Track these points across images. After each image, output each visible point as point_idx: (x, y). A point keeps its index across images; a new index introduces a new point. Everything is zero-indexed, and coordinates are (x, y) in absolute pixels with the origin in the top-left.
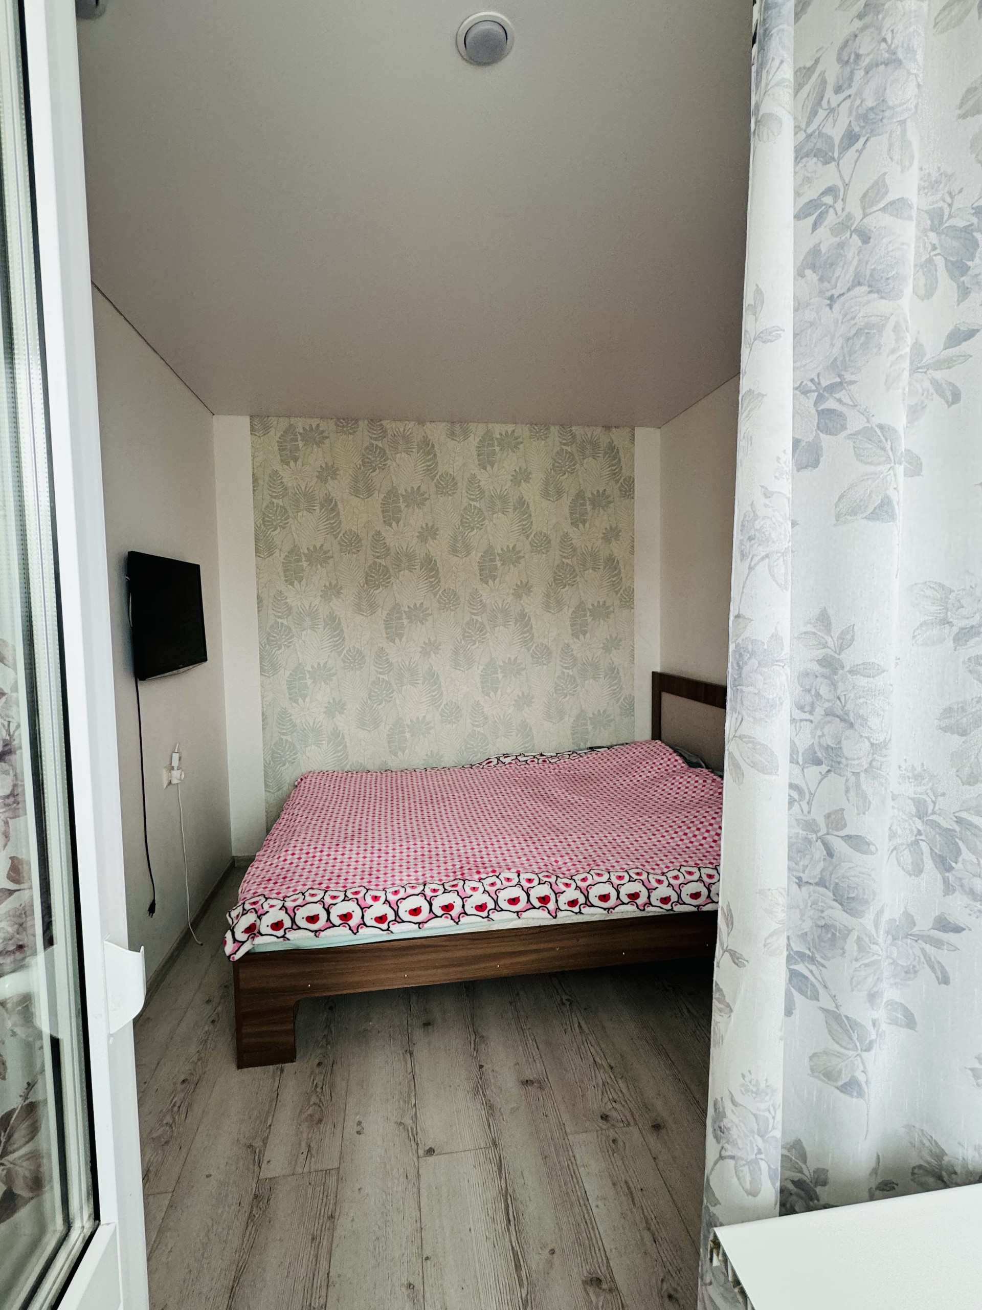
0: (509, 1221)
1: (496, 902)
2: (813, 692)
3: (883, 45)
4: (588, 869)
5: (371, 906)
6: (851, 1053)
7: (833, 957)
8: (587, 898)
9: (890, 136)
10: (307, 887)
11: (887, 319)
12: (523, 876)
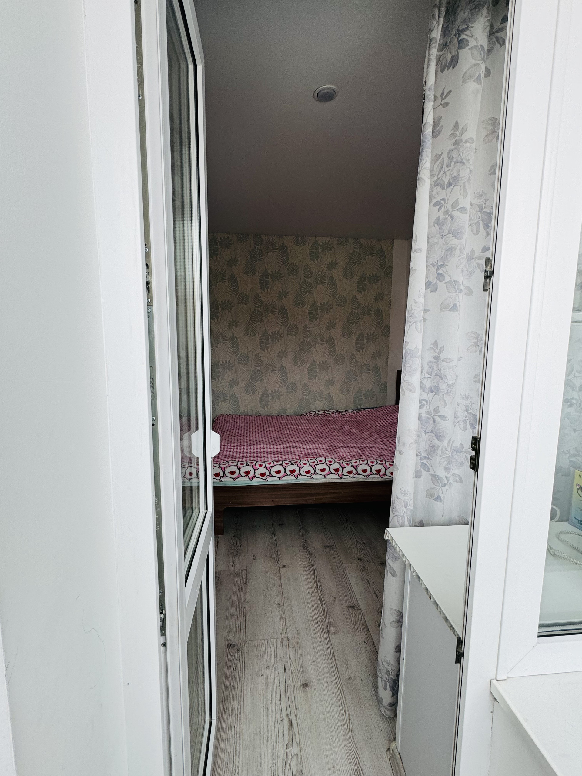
0: (318, 588)
1: (315, 470)
2: (432, 368)
3: (459, 156)
4: (357, 458)
5: (259, 468)
6: (438, 487)
7: (434, 456)
8: (356, 471)
9: (461, 186)
10: (230, 460)
11: (457, 246)
12: (327, 460)
